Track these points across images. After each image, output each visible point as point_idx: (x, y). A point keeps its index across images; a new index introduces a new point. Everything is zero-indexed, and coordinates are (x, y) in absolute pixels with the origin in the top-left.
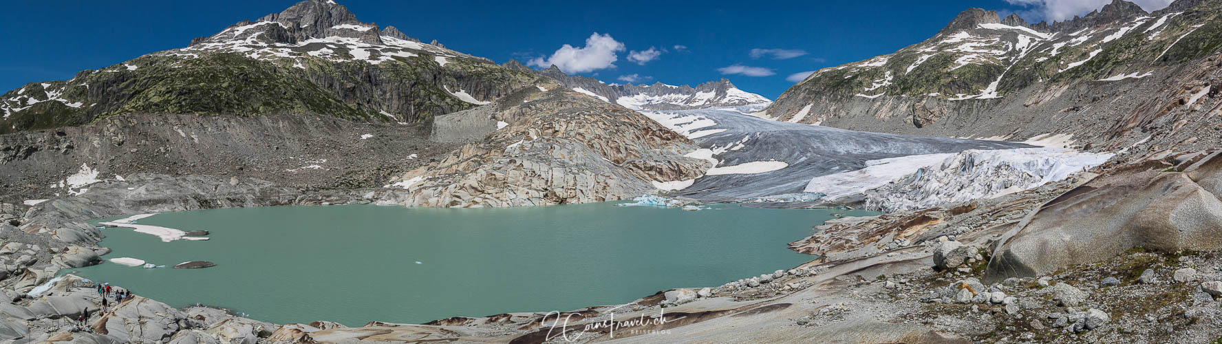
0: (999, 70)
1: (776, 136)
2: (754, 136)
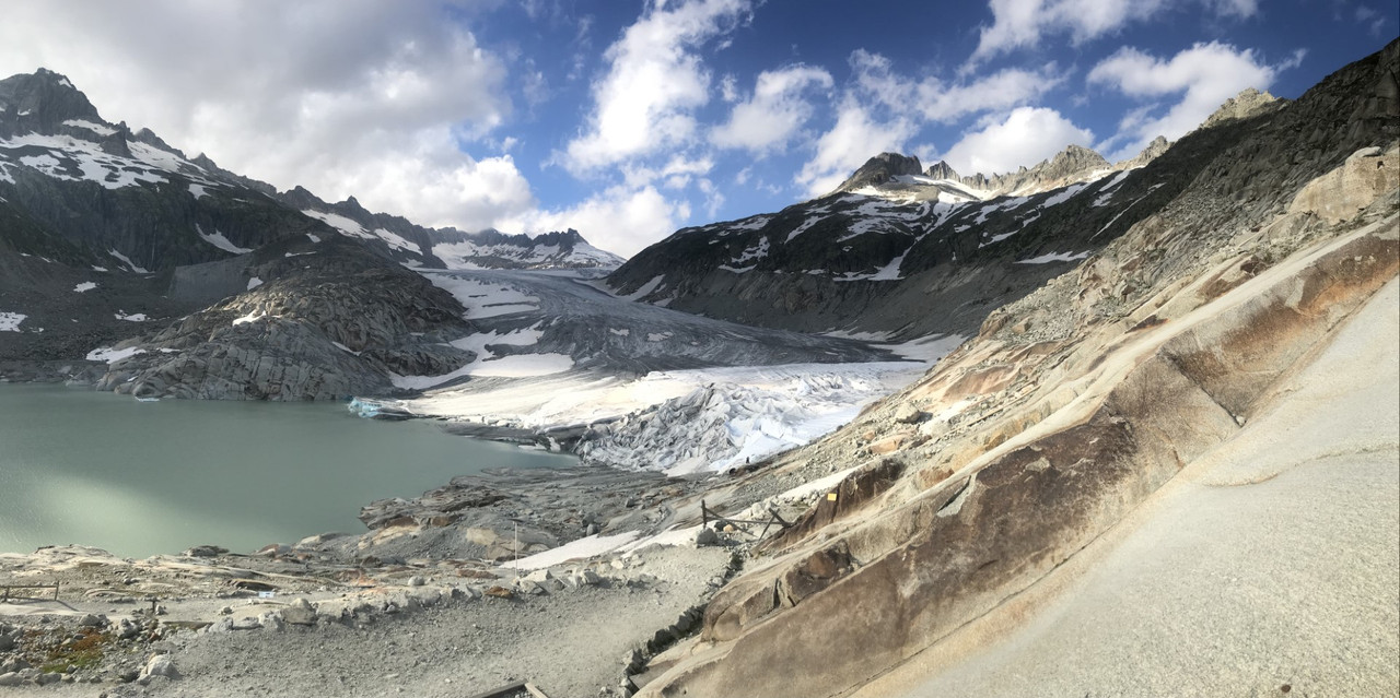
0: (908, 241)
1: (574, 325)
2: (548, 322)
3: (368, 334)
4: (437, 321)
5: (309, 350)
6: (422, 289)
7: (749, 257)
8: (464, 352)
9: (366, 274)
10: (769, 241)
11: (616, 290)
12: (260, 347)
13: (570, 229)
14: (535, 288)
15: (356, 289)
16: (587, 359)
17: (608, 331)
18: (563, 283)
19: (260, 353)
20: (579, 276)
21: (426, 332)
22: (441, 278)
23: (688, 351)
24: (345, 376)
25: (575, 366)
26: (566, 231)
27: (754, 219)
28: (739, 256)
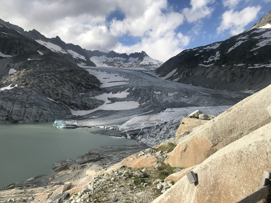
1: (141, 90)
2: (131, 89)
3: (62, 94)
4: (89, 88)
5: (37, 101)
6: (85, 75)
7: (211, 60)
8: (100, 101)
9: (62, 69)
10: (220, 53)
11: (159, 75)
12: (13, 101)
13: (142, 51)
14: (128, 75)
15: (57, 76)
16: (145, 103)
17: (153, 92)
18: (139, 73)
19: (14, 103)
20: (145, 70)
21: (86, 93)
22: (92, 71)
23: (183, 100)
24: (52, 111)
25: (140, 106)
26: (141, 52)
27: (214, 44)
28: (207, 60)
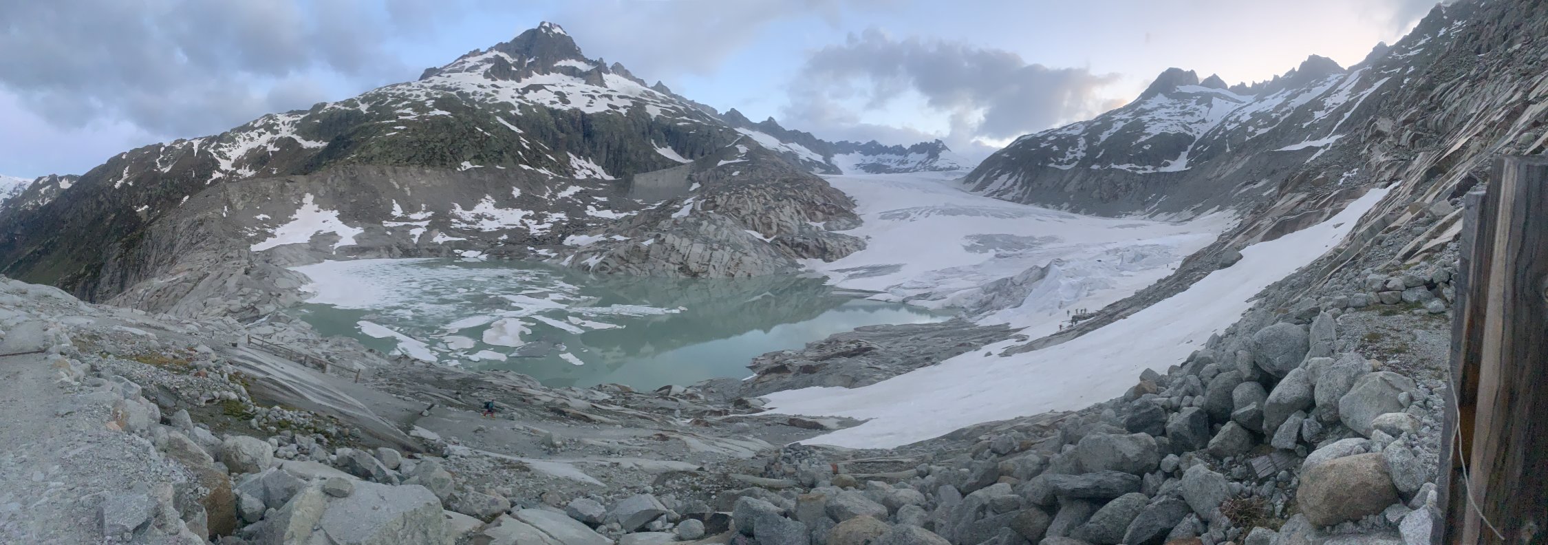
0: (1190, 139)
3: (778, 225)
4: (831, 214)
6: (822, 190)
7: (1071, 157)
10: (1085, 143)
12: (693, 236)
13: (935, 139)
15: (770, 189)
19: (693, 240)
21: (824, 222)
22: (836, 180)
24: (759, 258)
26: (933, 141)
27: (1075, 125)
28: (1063, 156)
